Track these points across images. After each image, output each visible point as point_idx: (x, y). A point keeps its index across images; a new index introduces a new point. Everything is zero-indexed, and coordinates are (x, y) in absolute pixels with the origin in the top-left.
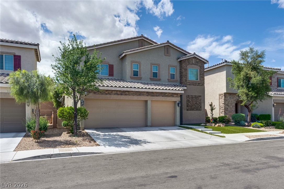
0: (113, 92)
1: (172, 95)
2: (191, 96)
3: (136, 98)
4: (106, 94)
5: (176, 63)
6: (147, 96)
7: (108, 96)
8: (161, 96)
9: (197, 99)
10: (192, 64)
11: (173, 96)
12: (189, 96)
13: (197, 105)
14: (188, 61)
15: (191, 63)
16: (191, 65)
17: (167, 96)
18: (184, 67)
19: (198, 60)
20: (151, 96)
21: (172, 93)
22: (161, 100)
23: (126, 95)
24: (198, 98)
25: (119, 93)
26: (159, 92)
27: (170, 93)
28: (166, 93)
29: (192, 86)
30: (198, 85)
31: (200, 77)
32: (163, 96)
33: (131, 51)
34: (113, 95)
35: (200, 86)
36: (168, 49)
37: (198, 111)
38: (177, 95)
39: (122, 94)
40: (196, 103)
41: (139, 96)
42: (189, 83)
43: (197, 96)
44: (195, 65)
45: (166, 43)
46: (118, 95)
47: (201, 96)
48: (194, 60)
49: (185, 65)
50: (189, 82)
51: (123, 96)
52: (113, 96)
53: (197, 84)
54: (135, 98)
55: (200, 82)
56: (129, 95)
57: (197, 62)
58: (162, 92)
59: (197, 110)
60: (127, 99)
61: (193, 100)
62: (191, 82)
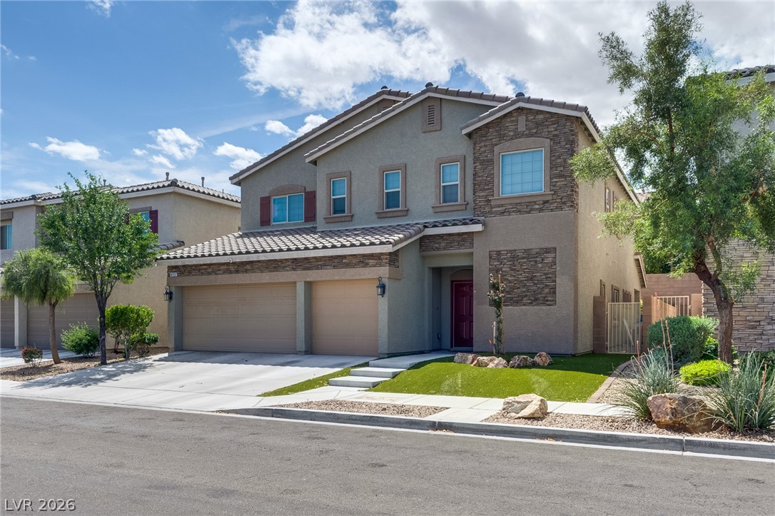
0: (222, 267)
1: (363, 260)
2: (511, 251)
3: (268, 278)
4: (209, 274)
5: (464, 148)
6: (294, 269)
7: (212, 277)
8: (328, 267)
9: (536, 261)
10: (518, 135)
11: (366, 265)
12: (499, 253)
13: (535, 284)
14: (497, 131)
15: (512, 133)
16: (508, 144)
17: (348, 266)
18: (481, 154)
19: (541, 117)
20: (304, 269)
21: (364, 255)
22: (328, 279)
23: (246, 271)
24: (538, 259)
25: (232, 268)
26: (325, 257)
27: (355, 255)
28: (344, 257)
29: (514, 216)
30: (541, 210)
31: (551, 178)
32: (335, 267)
33: (320, 150)
34: (221, 274)
35: (552, 210)
36: (431, 109)
37: (538, 305)
38: (380, 259)
39: (237, 272)
40: (532, 279)
41: (274, 271)
42: (499, 209)
43: (534, 252)
44: (531, 135)
45: (423, 92)
46: (231, 272)
47: (555, 248)
48: (522, 119)
49: (485, 146)
50: (499, 202)
51: (240, 275)
52: (220, 276)
53: (537, 207)
54: (266, 277)
55: (550, 198)
56: (253, 271)
57: (538, 125)
58: (332, 257)
59: (535, 301)
60: (248, 282)
61: (518, 267)
62: (511, 204)
